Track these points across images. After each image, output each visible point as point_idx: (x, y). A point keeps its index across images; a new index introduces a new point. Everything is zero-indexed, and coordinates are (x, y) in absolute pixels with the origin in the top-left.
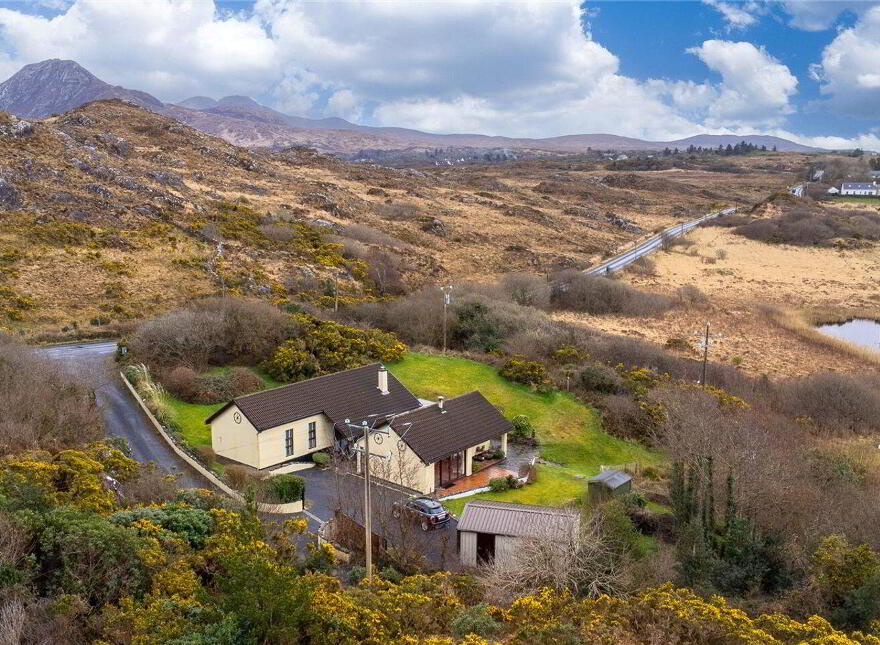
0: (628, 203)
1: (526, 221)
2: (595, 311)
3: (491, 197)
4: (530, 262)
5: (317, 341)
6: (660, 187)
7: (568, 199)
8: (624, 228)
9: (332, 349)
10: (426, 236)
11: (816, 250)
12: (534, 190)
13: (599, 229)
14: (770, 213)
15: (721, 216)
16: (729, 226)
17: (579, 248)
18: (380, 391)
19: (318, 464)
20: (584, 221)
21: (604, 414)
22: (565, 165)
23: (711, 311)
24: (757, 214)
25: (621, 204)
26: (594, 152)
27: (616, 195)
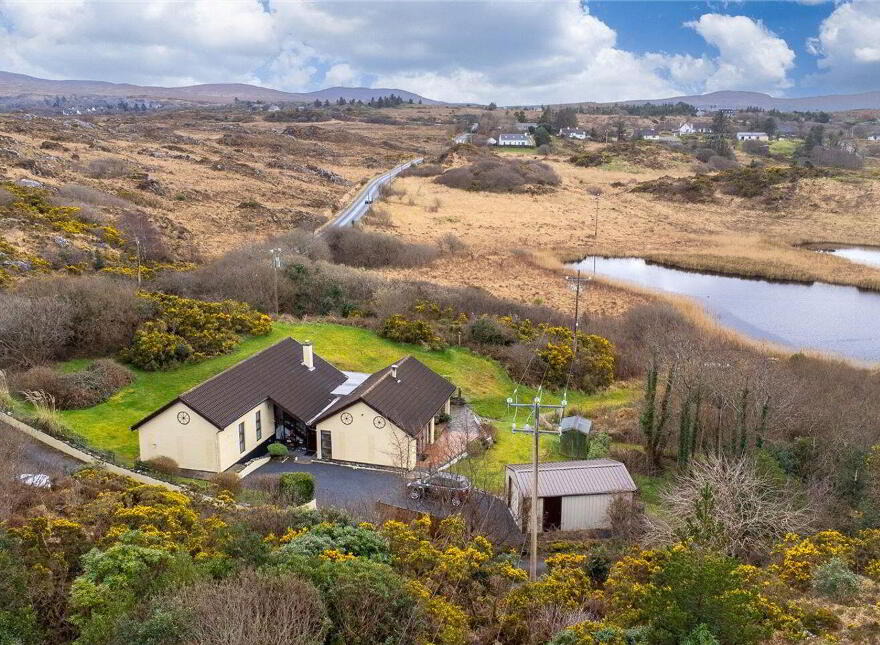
0: (320, 154)
1: (238, 176)
2: (369, 264)
3: (181, 150)
4: (270, 218)
5: (178, 320)
6: (342, 138)
7: (259, 151)
8: (333, 181)
9: (201, 328)
10: (147, 195)
11: (512, 196)
12: (220, 142)
13: (310, 182)
14: (458, 163)
15: (413, 166)
16: (427, 175)
17: (306, 202)
18: (306, 368)
19: (275, 457)
20: (293, 174)
21: (508, 366)
22: (221, 116)
23: (470, 257)
24: (447, 164)
25: (313, 156)
26: (243, 102)
27: (306, 147)
